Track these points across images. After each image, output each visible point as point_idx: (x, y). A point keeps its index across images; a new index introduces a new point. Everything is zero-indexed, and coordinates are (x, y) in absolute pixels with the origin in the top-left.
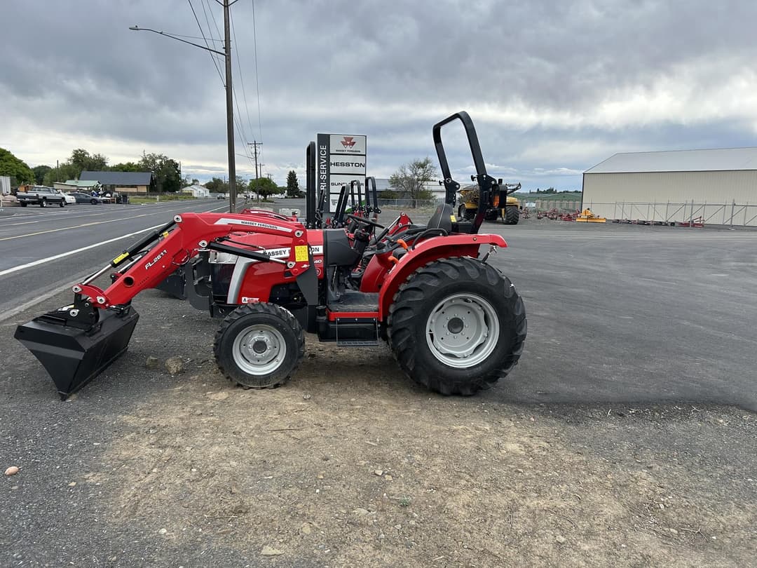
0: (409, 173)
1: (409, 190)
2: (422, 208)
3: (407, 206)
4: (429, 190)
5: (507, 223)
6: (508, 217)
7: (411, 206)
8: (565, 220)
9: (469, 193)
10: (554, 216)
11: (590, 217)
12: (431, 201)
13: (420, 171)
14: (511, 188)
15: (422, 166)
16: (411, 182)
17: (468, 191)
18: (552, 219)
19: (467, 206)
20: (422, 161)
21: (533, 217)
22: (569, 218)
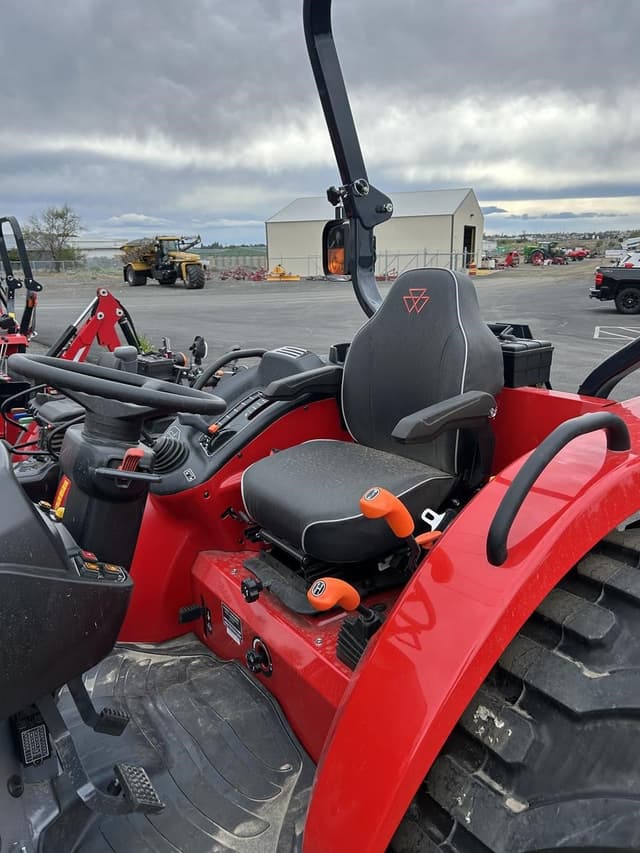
0: (44, 226)
1: (48, 248)
2: (70, 272)
3: (49, 270)
4: (76, 247)
5: (191, 287)
6: (191, 279)
7: (54, 270)
8: (254, 280)
9: (136, 249)
10: (240, 275)
11: (282, 275)
12: (81, 262)
13: (59, 222)
14: (189, 241)
15: (61, 216)
16: (50, 238)
17: (132, 247)
18: (238, 279)
19: (136, 267)
20: (59, 209)
21: (216, 277)
22: (259, 278)
